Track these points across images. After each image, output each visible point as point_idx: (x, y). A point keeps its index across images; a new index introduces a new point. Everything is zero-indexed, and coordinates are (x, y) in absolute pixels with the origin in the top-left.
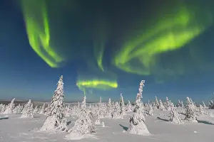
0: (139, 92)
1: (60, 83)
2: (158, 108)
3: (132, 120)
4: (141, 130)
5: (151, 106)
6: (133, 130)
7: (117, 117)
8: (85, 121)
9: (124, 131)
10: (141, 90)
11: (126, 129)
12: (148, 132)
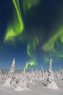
0: (50, 65)
1: (14, 61)
2: (61, 74)
3: (48, 80)
4: (53, 86)
5: (57, 73)
6: (49, 86)
7: (41, 79)
8: (24, 80)
9: (45, 87)
10: (51, 64)
11: (45, 85)
12: (57, 87)
